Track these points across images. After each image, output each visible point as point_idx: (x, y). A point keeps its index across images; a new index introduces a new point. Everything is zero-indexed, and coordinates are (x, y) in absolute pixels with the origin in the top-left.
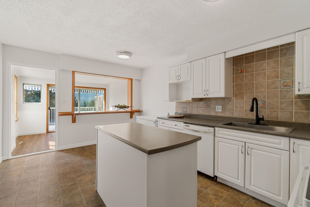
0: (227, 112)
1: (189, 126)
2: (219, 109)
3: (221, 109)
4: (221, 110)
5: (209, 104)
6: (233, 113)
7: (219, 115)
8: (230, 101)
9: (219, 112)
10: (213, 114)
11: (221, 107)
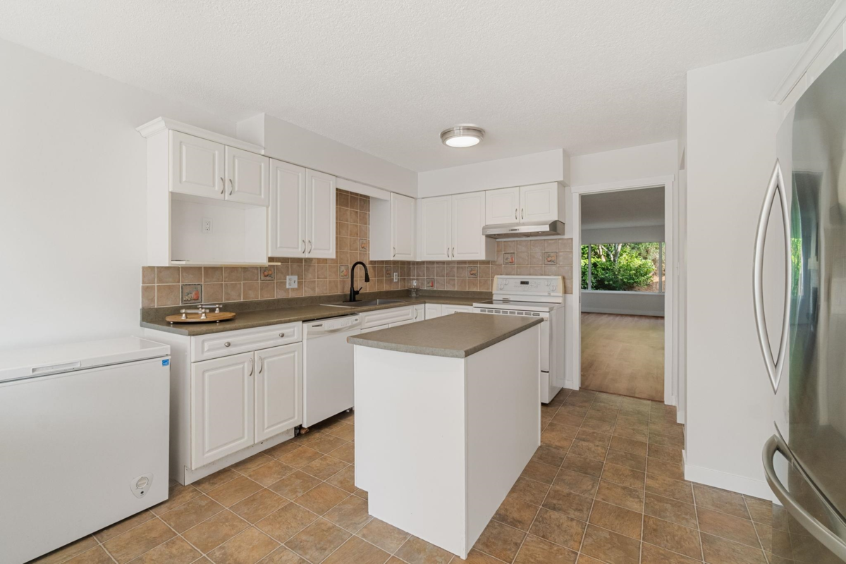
0: (306, 289)
1: (321, 325)
2: (292, 282)
3: (296, 282)
4: (295, 286)
5: (270, 273)
6: (313, 289)
7: (291, 295)
8: (309, 266)
9: (293, 289)
10: (278, 295)
11: (295, 278)
